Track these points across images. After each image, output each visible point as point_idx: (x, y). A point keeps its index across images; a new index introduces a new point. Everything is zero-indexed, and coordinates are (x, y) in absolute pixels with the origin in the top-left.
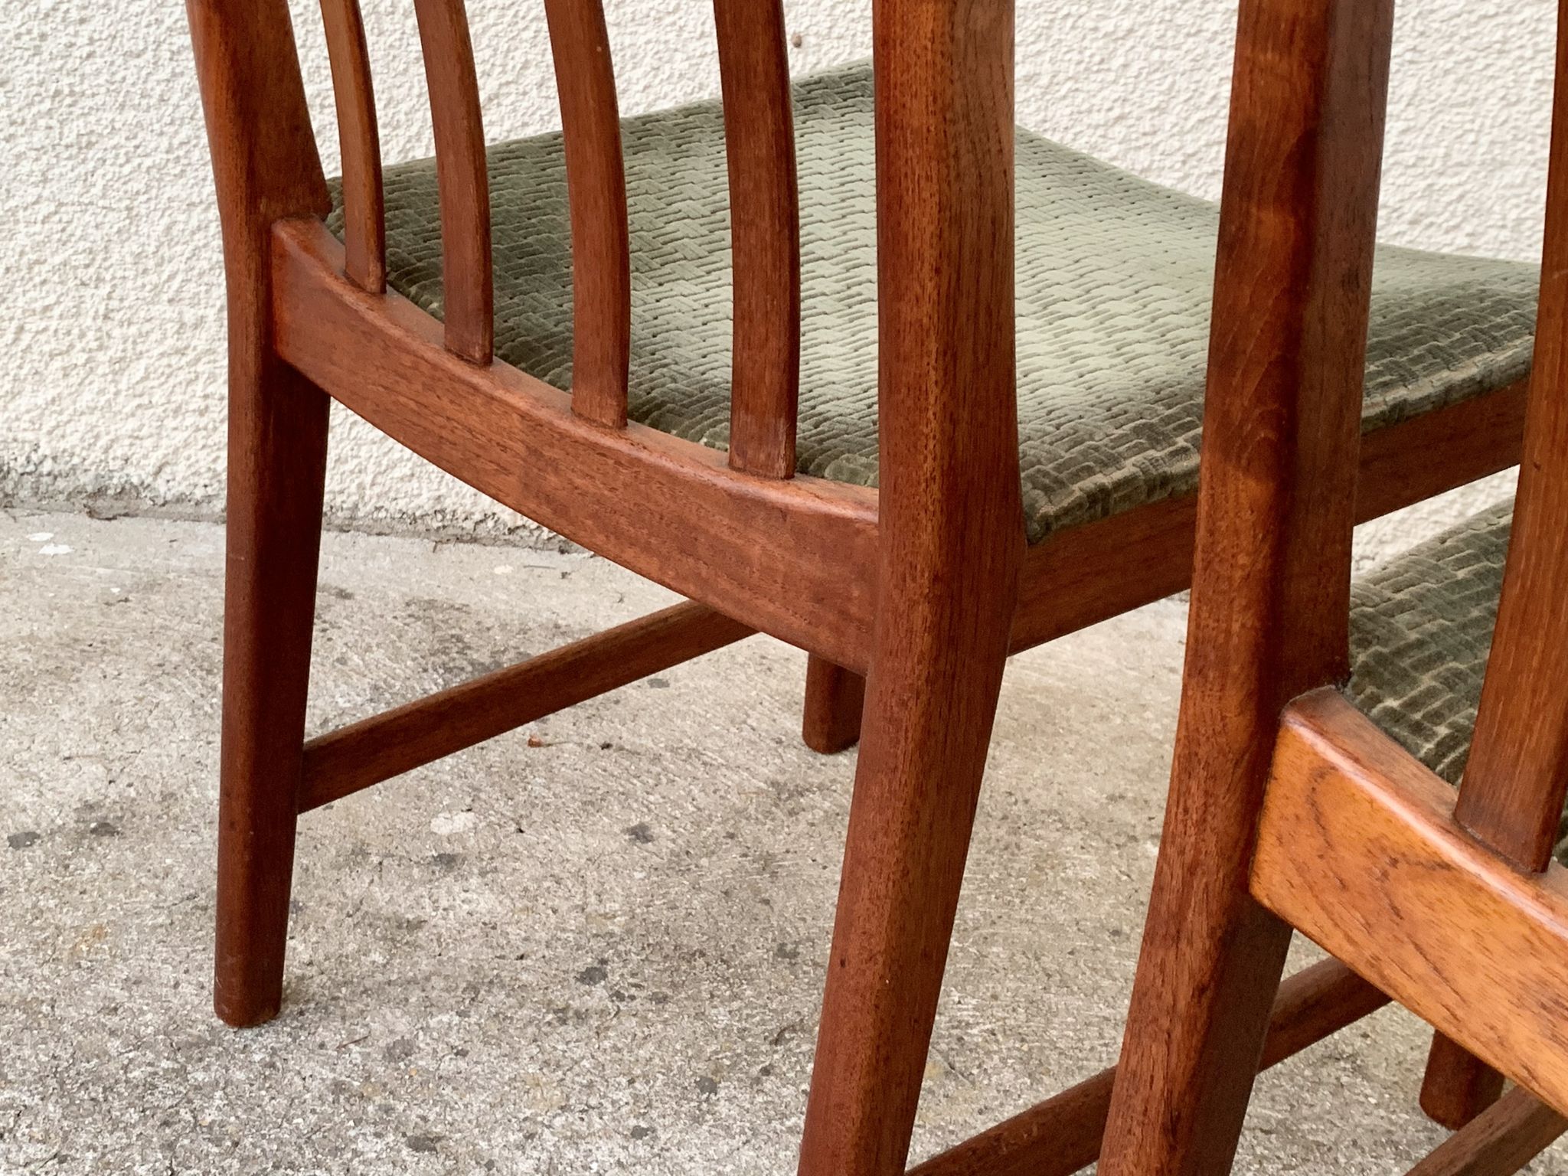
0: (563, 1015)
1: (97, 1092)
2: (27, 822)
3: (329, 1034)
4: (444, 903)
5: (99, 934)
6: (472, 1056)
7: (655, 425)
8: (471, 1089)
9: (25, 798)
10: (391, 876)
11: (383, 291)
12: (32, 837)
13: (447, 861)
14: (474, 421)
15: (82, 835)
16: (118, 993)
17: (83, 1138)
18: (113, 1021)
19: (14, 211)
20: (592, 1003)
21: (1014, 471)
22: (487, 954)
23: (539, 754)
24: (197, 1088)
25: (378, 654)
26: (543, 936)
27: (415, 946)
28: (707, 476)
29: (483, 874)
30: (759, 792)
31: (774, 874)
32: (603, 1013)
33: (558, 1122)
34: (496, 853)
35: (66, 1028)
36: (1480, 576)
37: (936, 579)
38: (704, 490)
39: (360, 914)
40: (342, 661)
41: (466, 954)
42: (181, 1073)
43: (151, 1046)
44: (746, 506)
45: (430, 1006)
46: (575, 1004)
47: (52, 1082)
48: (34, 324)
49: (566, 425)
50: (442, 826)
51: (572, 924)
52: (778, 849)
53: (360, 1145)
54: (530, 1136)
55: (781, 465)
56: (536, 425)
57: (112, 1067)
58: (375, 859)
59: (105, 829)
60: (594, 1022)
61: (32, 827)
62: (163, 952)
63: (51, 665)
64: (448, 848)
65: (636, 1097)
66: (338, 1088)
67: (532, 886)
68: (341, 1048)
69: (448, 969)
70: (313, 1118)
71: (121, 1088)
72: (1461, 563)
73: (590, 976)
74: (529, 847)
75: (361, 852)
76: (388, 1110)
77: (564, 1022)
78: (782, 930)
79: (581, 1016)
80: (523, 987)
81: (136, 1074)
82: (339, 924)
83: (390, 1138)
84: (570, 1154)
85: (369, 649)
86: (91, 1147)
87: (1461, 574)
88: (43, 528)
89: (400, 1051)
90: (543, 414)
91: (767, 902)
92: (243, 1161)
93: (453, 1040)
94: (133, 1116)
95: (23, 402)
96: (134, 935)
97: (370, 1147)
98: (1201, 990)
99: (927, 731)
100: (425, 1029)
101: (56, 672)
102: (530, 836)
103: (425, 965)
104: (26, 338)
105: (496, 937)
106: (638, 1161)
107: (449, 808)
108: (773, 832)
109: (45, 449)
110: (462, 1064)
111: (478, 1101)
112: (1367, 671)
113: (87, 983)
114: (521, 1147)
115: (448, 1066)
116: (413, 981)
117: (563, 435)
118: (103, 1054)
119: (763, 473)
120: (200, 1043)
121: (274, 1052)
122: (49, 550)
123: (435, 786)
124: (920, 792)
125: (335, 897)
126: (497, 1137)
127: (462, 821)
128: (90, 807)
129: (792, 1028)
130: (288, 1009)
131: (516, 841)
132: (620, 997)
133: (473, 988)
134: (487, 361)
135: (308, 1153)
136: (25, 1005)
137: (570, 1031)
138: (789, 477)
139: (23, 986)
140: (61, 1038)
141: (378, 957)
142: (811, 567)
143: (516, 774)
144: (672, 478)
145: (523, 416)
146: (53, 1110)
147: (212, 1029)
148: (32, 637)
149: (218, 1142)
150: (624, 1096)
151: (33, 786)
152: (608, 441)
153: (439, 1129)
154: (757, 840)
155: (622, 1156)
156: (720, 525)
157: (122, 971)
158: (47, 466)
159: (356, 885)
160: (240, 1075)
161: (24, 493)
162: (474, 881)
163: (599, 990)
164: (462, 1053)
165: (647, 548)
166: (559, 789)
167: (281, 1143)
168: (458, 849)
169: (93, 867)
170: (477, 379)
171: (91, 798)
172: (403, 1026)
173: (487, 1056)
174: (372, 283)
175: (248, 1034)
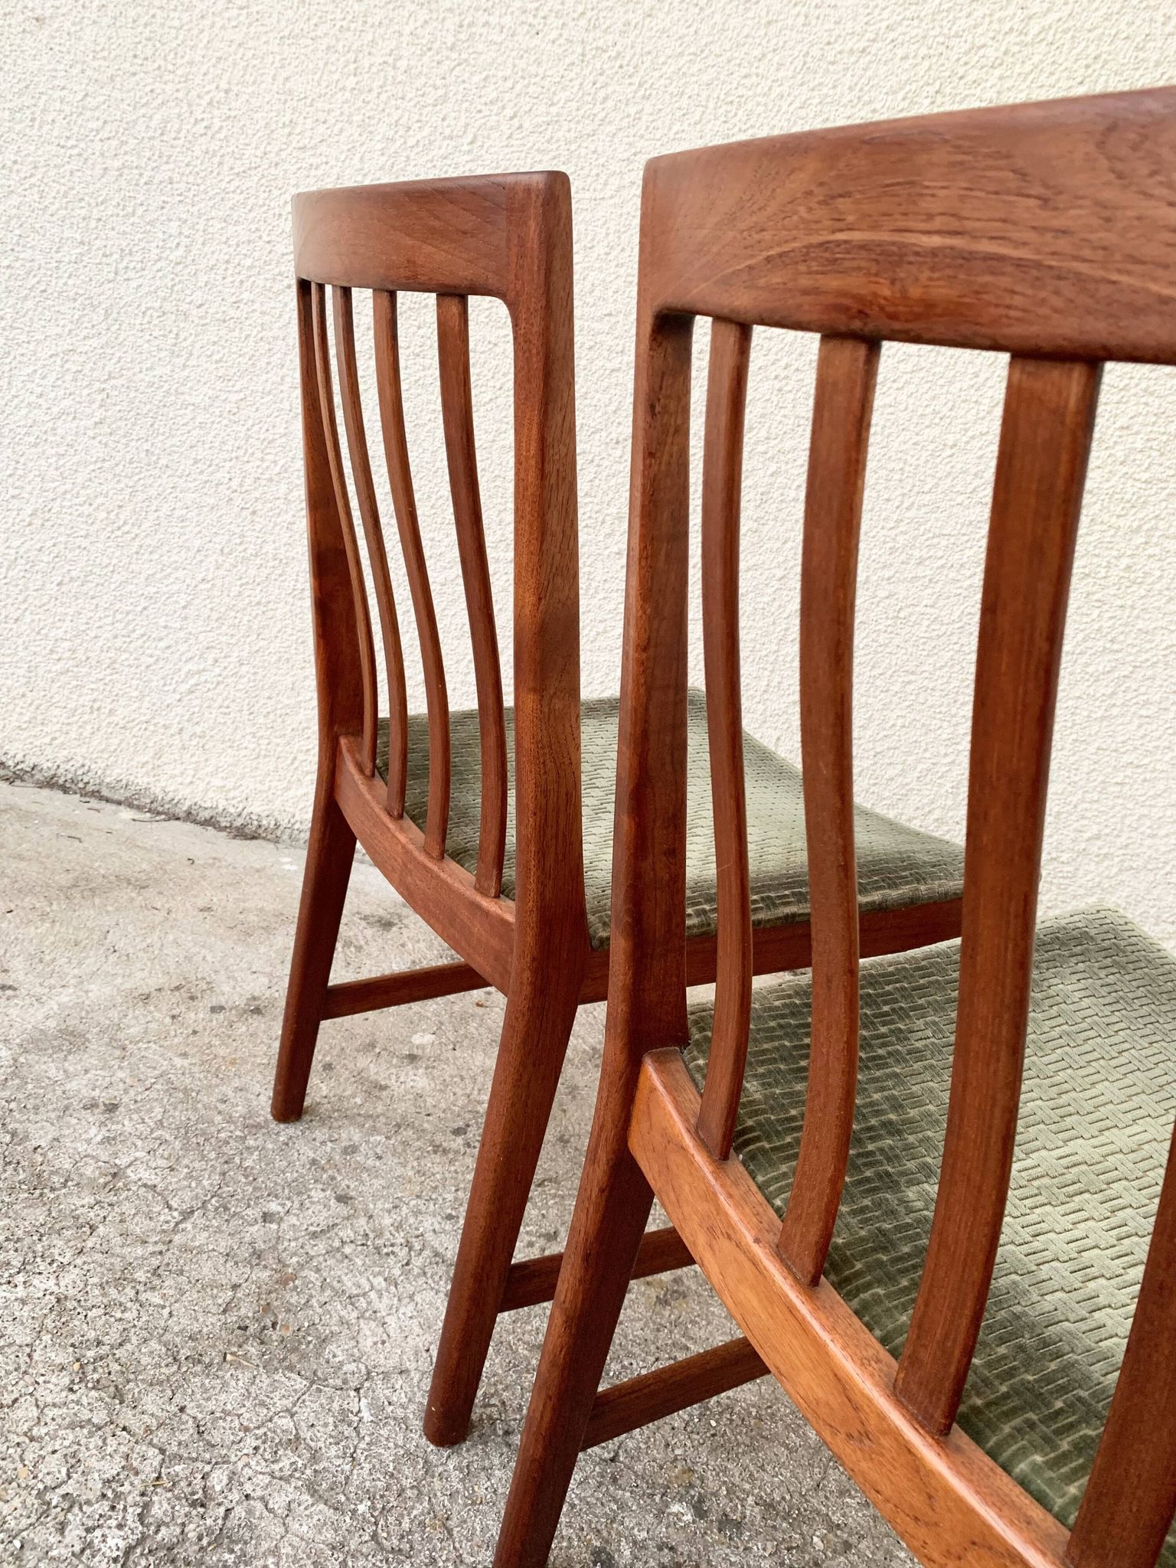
0: (437, 1149)
1: (201, 1140)
2: (222, 1000)
3: (320, 1134)
4: (402, 1079)
5: (233, 1063)
6: (384, 1160)
7: (458, 862)
8: (376, 1177)
9: (226, 988)
10: (381, 1060)
11: (373, 775)
12: (222, 1008)
13: (412, 1058)
14: (387, 845)
15: (245, 1012)
16: (231, 1094)
17: (186, 1161)
18: (221, 1107)
19: (299, 703)
20: (454, 1145)
21: (582, 913)
22: (413, 1110)
23: (480, 1011)
24: (248, 1148)
25: (422, 945)
26: (443, 1105)
27: (379, 1098)
28: (462, 889)
29: (427, 1068)
30: (585, 1051)
31: (574, 1097)
32: (457, 1152)
33: (413, 1203)
34: (437, 1059)
35: (199, 1106)
36: (785, 1005)
37: (534, 959)
38: (461, 896)
39: (360, 1077)
40: (403, 945)
41: (401, 1108)
42: (244, 1138)
43: (234, 1123)
44: (476, 907)
45: (375, 1130)
46: (445, 1144)
47: (183, 1131)
48: (301, 757)
49: (416, 853)
50: (417, 1039)
51: (460, 1103)
52: (581, 1084)
53: (313, 1193)
54: (396, 1207)
55: (493, 891)
56: (407, 852)
57: (213, 1129)
58: (377, 1050)
59: (257, 1011)
60: (451, 1156)
61: (223, 1004)
62: (259, 1077)
63: (264, 924)
64: (415, 1052)
65: (456, 1199)
66: (314, 1162)
67: (448, 1079)
68: (323, 1143)
69: (390, 1114)
70: (295, 1175)
71: (213, 1140)
72: (778, 998)
73: (457, 1132)
74: (455, 1058)
75: (372, 1045)
76: (333, 1178)
77: (435, 1152)
78: (566, 1128)
79: (445, 1152)
80: (423, 1131)
81: (223, 1135)
82: (347, 1079)
83: (328, 1193)
84: (412, 1220)
85: (418, 941)
86: (187, 1167)
87: (777, 1003)
88: (289, 856)
89: (351, 1150)
90: (411, 847)
91: (564, 1111)
92: (255, 1189)
93: (379, 1150)
94: (213, 1155)
95: (291, 793)
96: (249, 1066)
97: (317, 1195)
98: (602, 1191)
99: (527, 1034)
100: (367, 1142)
101: (266, 929)
102: (458, 1053)
103: (380, 1109)
104: (297, 763)
105: (420, 1102)
106: (444, 1231)
107: (424, 1031)
108: (583, 1074)
109: (297, 818)
110: (378, 1163)
111: (378, 1183)
112: (698, 1043)
113: (217, 1086)
114: (389, 1212)
115: (370, 1162)
116: (371, 1116)
117: (415, 859)
118: (211, 1122)
119: (484, 893)
120: (258, 1126)
121: (291, 1138)
122: (287, 867)
123: (422, 1017)
124: (523, 1064)
125: (351, 1066)
126: (379, 1205)
127: (428, 1038)
128: (254, 998)
129: (550, 1180)
130: (307, 1118)
131: (450, 1054)
132: (469, 1145)
133: (398, 1126)
134: (401, 817)
135: (287, 1191)
136: (186, 1091)
137: (437, 1158)
138: (497, 896)
139: (188, 1081)
140: (196, 1110)
141: (358, 1101)
142: (495, 943)
143: (464, 1019)
144: (449, 887)
145: (403, 847)
146: (178, 1144)
147: (266, 1121)
148: (262, 910)
149: (246, 1177)
150: (450, 1197)
151: (232, 983)
152: (430, 865)
153: (353, 1194)
154: (573, 1077)
155: (437, 1227)
156: (464, 914)
157: (236, 1083)
158: (296, 826)
159: (363, 1061)
160: (270, 1146)
161: (285, 837)
162: (421, 1071)
163: (460, 1140)
164: (380, 1158)
165: (438, 920)
166: (482, 1030)
167: (276, 1183)
168: (420, 1053)
169: (244, 1029)
170: (391, 825)
171: (256, 994)
172: (357, 1137)
173: (391, 1161)
174: (368, 772)
175: (282, 1126)
